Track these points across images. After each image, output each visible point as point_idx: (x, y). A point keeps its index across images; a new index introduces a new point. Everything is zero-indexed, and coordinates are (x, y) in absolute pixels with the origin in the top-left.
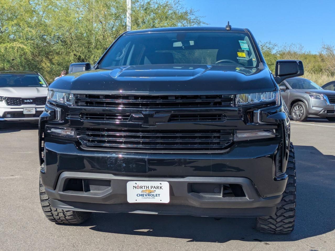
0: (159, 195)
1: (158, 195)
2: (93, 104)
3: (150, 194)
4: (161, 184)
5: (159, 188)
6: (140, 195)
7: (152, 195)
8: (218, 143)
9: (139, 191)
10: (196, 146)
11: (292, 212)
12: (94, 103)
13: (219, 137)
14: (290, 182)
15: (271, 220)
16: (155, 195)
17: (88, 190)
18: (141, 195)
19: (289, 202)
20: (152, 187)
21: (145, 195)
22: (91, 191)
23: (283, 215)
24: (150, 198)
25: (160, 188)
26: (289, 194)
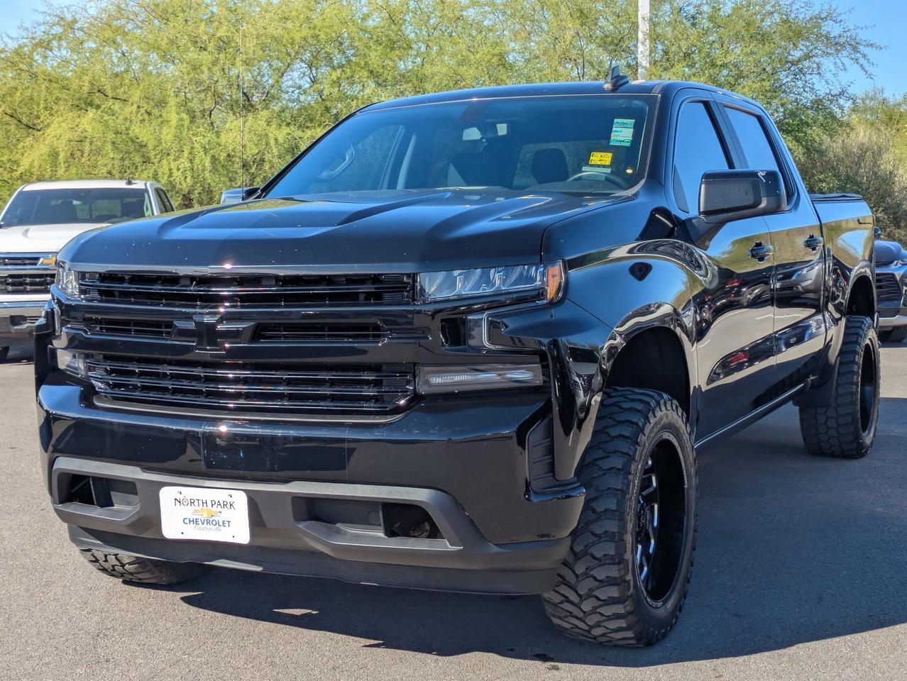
0: (229, 522)
1: (227, 524)
2: (114, 296)
3: (211, 520)
4: (231, 496)
5: (228, 506)
6: (190, 521)
7: (214, 523)
8: (377, 399)
9: (188, 512)
10: (323, 405)
11: (616, 587)
12: (117, 294)
13: (377, 383)
14: (608, 508)
15: (567, 606)
16: (221, 523)
17: (108, 503)
18: (193, 521)
19: (607, 562)
20: (213, 503)
21: (200, 522)
22: (115, 507)
23: (594, 593)
24: (211, 529)
25: (231, 505)
26: (605, 539)
